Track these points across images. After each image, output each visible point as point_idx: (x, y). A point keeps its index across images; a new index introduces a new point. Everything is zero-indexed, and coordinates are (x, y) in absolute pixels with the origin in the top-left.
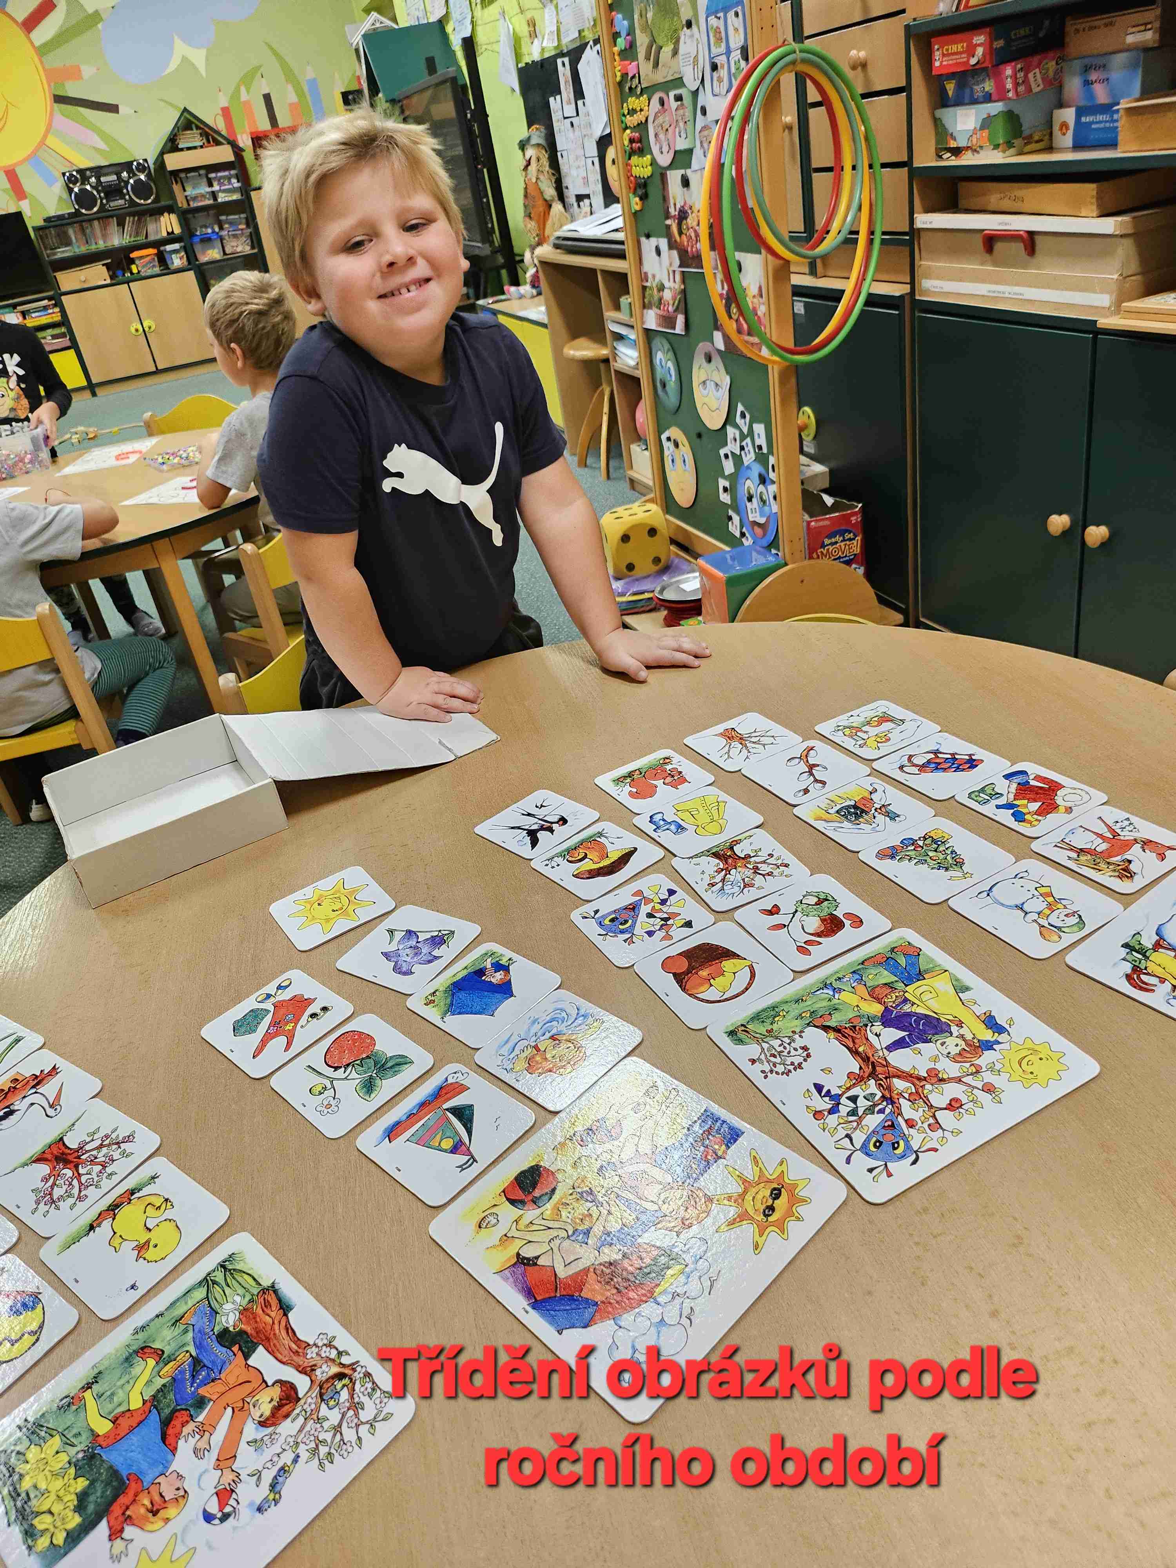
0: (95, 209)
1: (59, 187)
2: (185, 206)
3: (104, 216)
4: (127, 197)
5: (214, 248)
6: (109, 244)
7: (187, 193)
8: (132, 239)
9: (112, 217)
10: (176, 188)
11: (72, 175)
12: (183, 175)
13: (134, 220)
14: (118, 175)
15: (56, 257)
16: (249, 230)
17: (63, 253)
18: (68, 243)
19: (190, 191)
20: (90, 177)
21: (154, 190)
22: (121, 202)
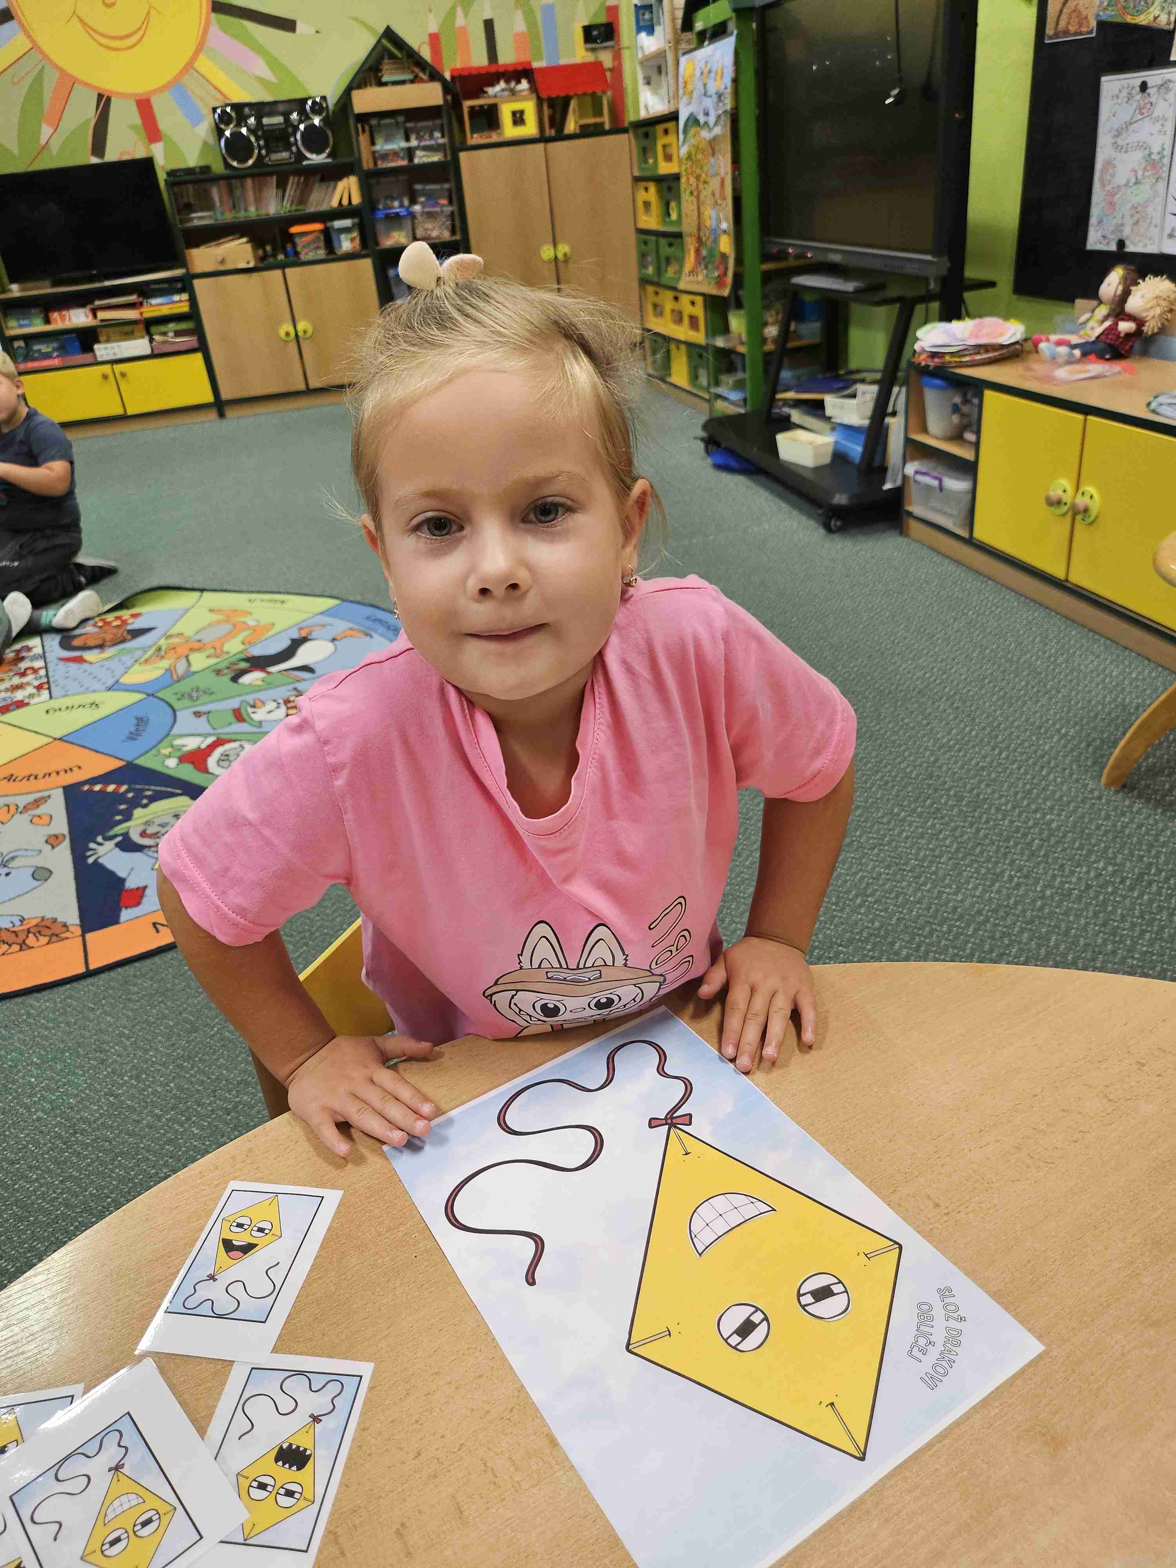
0: (250, 162)
1: (204, 128)
2: (371, 166)
3: (261, 172)
4: (294, 149)
5: (400, 228)
6: (263, 212)
7: (378, 147)
8: (294, 207)
9: (270, 174)
10: (364, 139)
11: (224, 112)
12: (374, 122)
13: (298, 183)
14: (286, 115)
15: (189, 225)
16: (450, 209)
17: (200, 219)
18: (208, 206)
19: (381, 146)
20: (249, 117)
21: (331, 142)
22: (285, 155)
